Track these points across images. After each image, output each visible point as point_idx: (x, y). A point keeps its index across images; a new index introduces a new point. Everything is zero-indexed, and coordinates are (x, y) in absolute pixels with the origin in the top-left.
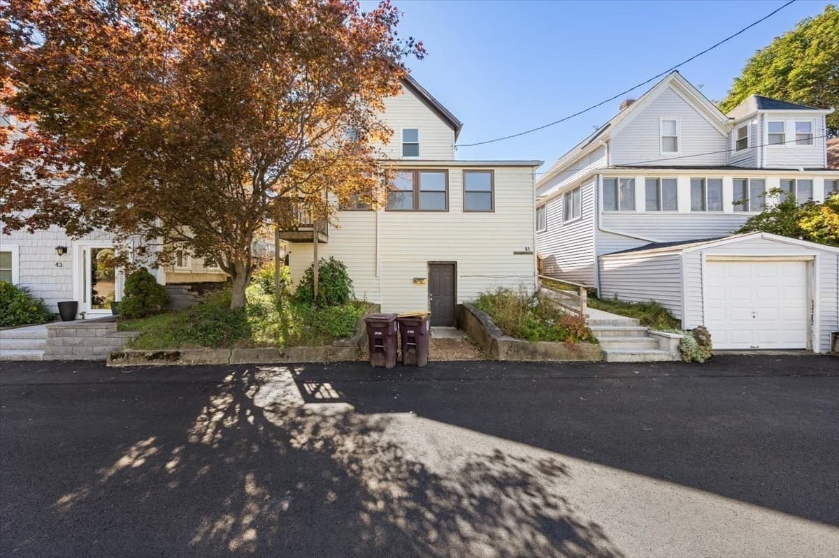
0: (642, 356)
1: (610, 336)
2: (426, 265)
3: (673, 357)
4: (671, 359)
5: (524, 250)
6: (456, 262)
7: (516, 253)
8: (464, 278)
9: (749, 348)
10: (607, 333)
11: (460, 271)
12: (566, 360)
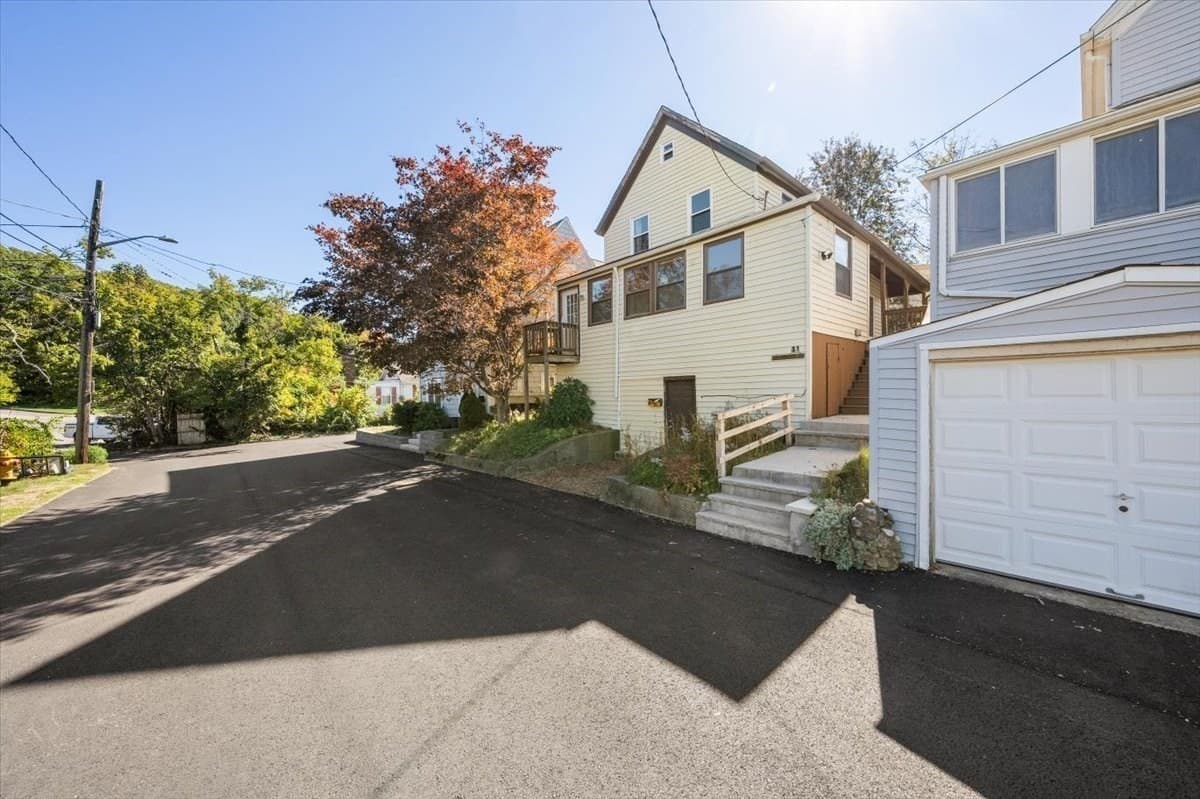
0: (744, 533)
1: (746, 496)
2: (662, 382)
3: (794, 546)
4: (790, 549)
5: (789, 352)
6: (694, 377)
7: (775, 358)
8: (705, 399)
9: (1103, 592)
10: (742, 490)
11: (700, 389)
12: (657, 516)
